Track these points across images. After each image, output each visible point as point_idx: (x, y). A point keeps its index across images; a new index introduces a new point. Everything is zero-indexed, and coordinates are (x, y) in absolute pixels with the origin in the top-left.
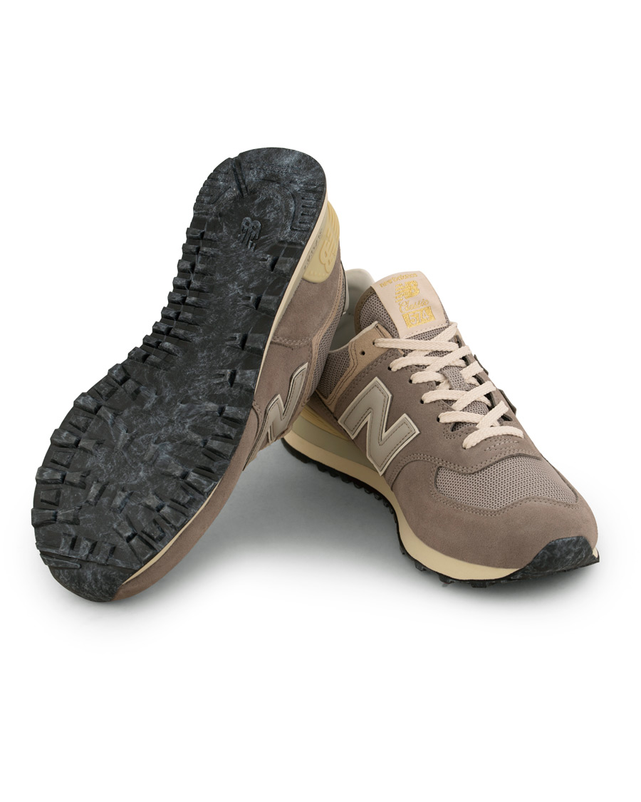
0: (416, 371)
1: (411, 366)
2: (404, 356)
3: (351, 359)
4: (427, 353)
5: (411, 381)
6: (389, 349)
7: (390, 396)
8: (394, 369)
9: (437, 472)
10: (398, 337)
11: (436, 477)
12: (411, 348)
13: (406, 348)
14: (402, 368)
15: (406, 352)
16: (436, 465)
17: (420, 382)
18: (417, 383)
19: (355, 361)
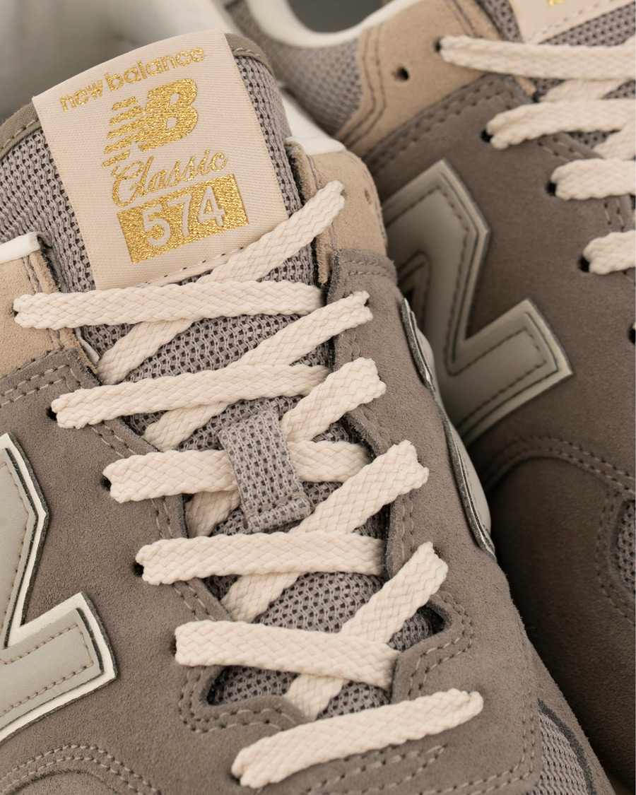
0: (571, 155)
1: (555, 137)
2: (535, 99)
3: (365, 89)
4: (611, 87)
5: (552, 188)
6: (486, 75)
7: (484, 232)
8: (499, 141)
9: (621, 514)
10: (517, 37)
11: (618, 531)
12: (558, 74)
13: (540, 73)
14: (526, 142)
15: (540, 89)
16: (617, 494)
17: (582, 195)
18: (572, 200)
19: (378, 94)
